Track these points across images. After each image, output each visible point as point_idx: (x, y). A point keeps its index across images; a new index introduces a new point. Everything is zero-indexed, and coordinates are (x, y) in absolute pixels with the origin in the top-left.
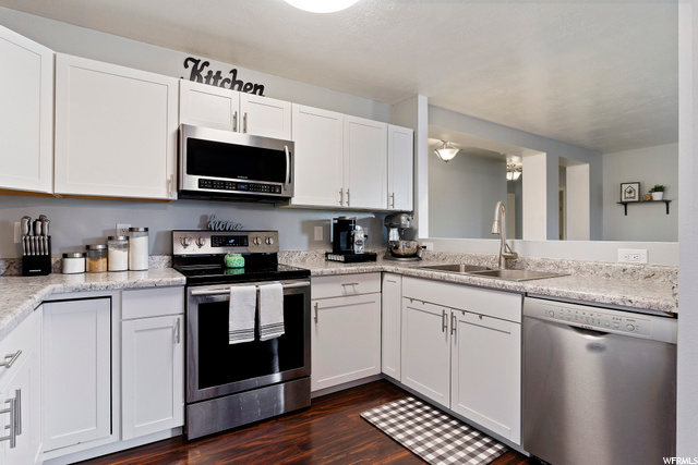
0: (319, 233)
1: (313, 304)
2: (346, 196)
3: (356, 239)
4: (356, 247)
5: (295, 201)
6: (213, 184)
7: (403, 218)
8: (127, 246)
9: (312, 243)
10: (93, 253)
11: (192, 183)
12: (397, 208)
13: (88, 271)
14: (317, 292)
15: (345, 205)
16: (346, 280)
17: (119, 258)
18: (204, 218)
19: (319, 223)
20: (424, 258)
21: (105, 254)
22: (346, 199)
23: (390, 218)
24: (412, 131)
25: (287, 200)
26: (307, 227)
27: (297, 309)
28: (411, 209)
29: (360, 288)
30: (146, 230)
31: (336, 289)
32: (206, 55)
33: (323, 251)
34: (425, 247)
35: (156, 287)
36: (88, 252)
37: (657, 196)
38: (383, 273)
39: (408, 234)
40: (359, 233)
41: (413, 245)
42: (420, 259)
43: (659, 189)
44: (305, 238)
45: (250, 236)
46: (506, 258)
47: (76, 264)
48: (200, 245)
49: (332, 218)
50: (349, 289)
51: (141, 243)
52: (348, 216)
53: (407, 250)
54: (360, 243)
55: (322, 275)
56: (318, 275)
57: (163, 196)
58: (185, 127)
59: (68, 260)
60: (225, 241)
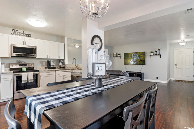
0: (44, 63)
1: (40, 76)
2: (49, 56)
5: (37, 58)
6: (19, 55)
7: (62, 60)
11: (14, 54)
12: (61, 58)
14: (41, 74)
15: (49, 58)
16: (47, 72)
18: (17, 61)
19: (44, 61)
20: (66, 68)
23: (60, 60)
24: (64, 44)
25: (35, 57)
26: (41, 63)
27: (36, 77)
29: (50, 73)
30: (4, 63)
33: (45, 67)
34: (66, 66)
35: (7, 73)
37: (119, 56)
38: (55, 70)
39: (63, 63)
40: (52, 63)
41: (64, 65)
43: (119, 54)
44: (41, 64)
45: (28, 64)
48: (16, 66)
49: (47, 60)
50: (48, 74)
51: (3, 66)
52: (49, 60)
53: (63, 67)
54: (52, 65)
55: (42, 71)
56: (41, 71)
57: (8, 57)
58: (12, 44)
60: (22, 65)
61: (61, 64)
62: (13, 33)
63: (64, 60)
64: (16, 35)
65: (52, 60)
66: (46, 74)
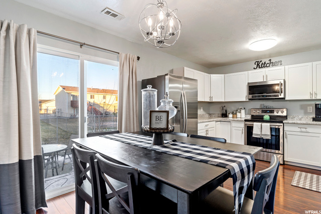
8: (240, 112)
10: (234, 114)
13: (233, 117)
15: (314, 98)
17: (239, 115)
18: (261, 105)
19: (310, 105)
21: (236, 114)
22: (314, 96)
30: (244, 108)
32: (261, 59)
33: (311, 116)
36: (233, 113)
44: (303, 111)
45: (275, 110)
47: (231, 116)
51: (243, 111)
57: (245, 100)
58: (248, 83)
59: (229, 115)
60: (265, 112)
62: (255, 66)
64: (259, 68)
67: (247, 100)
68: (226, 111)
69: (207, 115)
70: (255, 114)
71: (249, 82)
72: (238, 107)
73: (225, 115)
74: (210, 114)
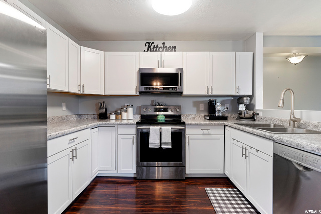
0: (202, 107)
1: (187, 136)
2: (210, 89)
3: (217, 109)
4: (217, 113)
5: (184, 93)
6: (149, 89)
7: (245, 99)
8: (127, 111)
9: (198, 111)
10: (118, 113)
11: (143, 88)
12: (242, 93)
13: (116, 119)
14: (189, 132)
15: (210, 94)
16: (204, 128)
17: (124, 115)
18: (153, 101)
19: (202, 102)
20: (258, 119)
21: (121, 114)
22: (210, 91)
23: (239, 99)
24: (252, 53)
26: (196, 104)
27: (178, 138)
28: (251, 94)
29: (212, 131)
30: (132, 106)
31: (198, 131)
32: (153, 39)
33: (203, 115)
34: (258, 114)
35: (127, 125)
36: (116, 113)
38: (225, 126)
39: (249, 107)
40: (219, 107)
41: (251, 113)
42: (255, 120)
44: (195, 109)
45: (169, 108)
46: (294, 121)
47: (113, 117)
49: (207, 99)
50: (206, 132)
51: (130, 110)
52: (212, 99)
53: (248, 116)
54: (219, 111)
55: (191, 125)
56: (188, 125)
57: (134, 94)
58: (140, 69)
59: (111, 115)
60: (159, 110)
61: (242, 108)
62: (146, 48)
63: (251, 97)
65: (219, 100)
66: (200, 132)
67: (138, 94)
68: (106, 109)
69: (75, 118)
70: (145, 114)
71: (141, 67)
72: (123, 104)
73: (104, 116)
74: (79, 115)
